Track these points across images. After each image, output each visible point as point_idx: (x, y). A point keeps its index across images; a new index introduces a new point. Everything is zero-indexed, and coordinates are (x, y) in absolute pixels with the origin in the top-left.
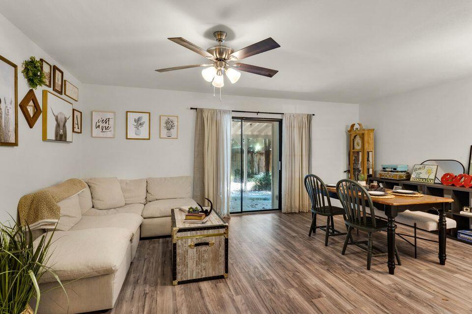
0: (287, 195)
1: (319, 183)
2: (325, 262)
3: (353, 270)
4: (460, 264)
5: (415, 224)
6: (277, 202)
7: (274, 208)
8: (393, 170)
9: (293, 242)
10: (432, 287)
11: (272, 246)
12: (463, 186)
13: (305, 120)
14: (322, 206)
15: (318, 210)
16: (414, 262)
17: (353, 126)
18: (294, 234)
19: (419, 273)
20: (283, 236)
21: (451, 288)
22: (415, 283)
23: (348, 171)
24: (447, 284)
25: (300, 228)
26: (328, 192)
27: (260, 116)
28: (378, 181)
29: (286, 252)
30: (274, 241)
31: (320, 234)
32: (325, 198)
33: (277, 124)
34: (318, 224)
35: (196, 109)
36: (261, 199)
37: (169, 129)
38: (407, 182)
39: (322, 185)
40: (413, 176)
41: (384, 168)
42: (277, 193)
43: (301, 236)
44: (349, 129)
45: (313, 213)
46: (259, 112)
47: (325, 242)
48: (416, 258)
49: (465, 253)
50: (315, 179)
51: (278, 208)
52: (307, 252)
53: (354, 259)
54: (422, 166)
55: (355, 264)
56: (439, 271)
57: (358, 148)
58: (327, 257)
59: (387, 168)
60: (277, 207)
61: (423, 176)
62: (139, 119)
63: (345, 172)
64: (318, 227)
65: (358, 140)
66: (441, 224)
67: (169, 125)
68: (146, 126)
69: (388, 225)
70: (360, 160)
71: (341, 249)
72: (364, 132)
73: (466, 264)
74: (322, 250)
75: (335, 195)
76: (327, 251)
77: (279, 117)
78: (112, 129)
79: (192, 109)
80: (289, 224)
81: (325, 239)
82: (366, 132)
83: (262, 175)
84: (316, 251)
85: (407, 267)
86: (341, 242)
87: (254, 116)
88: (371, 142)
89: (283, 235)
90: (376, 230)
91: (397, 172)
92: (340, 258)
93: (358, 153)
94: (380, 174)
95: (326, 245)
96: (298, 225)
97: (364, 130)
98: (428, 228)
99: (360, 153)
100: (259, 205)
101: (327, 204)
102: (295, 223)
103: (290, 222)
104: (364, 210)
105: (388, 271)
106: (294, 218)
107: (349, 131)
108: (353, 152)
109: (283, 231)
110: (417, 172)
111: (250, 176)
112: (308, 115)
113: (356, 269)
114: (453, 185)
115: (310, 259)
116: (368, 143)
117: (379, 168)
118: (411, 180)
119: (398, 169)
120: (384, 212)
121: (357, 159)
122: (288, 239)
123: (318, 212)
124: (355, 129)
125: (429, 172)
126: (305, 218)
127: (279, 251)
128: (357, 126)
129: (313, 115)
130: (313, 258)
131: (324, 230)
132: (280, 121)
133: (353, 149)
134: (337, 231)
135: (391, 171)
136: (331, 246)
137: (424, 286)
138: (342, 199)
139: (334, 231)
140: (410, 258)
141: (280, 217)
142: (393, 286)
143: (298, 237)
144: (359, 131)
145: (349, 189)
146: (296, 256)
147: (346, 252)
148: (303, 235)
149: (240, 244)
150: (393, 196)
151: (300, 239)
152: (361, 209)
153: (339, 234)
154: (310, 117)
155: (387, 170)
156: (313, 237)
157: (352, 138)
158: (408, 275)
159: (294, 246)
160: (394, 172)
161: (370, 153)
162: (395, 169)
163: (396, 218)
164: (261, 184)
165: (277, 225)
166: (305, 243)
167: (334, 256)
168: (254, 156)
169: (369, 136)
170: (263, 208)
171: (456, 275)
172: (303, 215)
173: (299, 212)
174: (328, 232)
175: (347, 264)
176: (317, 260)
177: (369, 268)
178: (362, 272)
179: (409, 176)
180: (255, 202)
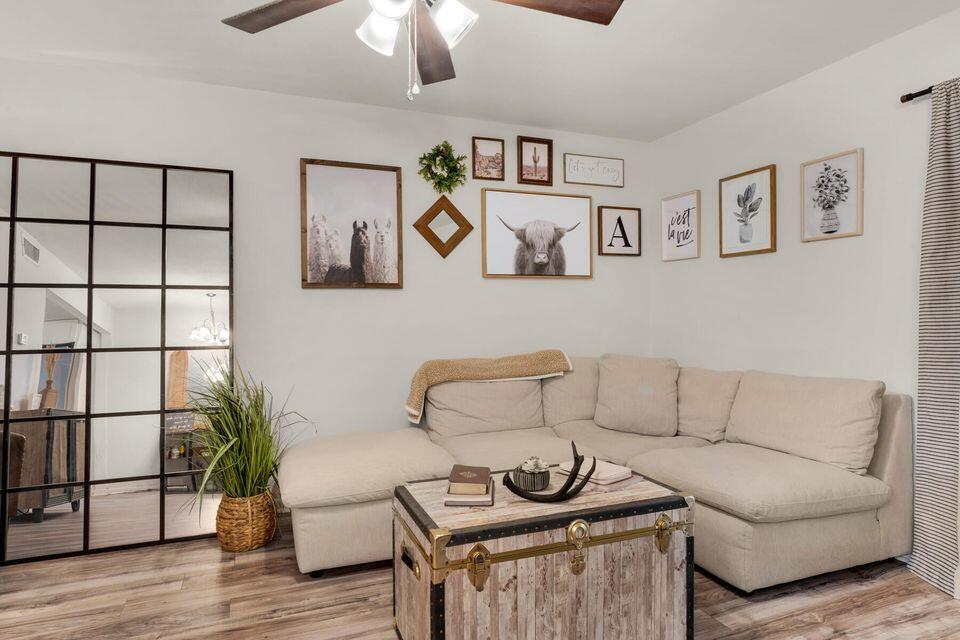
35: (929, 91)
37: (828, 206)
62: (749, 191)
67: (830, 192)
68: (764, 209)
78: (693, 236)
79: (908, 98)
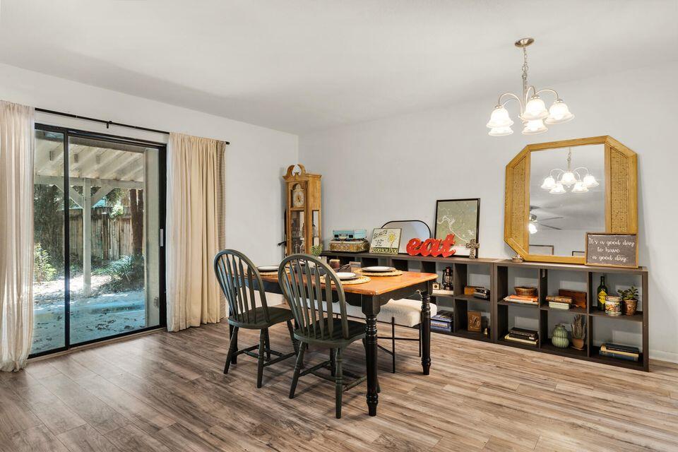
0: (177, 296)
1: (245, 267)
2: (260, 427)
3: (313, 428)
4: (444, 366)
5: (393, 319)
6: (156, 311)
7: (151, 325)
8: (348, 237)
9: (191, 397)
10: (430, 421)
11: (142, 420)
12: (430, 255)
13: (212, 151)
14: (250, 308)
15: (241, 319)
16: (394, 381)
17: (291, 168)
18: (193, 376)
19: (406, 399)
20: (170, 386)
21: (452, 415)
22: (407, 421)
23: (284, 244)
24: (443, 407)
25: (207, 359)
26: (261, 283)
27: (113, 131)
28: (328, 256)
29: (176, 427)
30: (148, 405)
31: (245, 364)
32: (257, 293)
33: (154, 153)
34: (242, 345)
36: (122, 309)
38: (365, 255)
39: (250, 268)
40: (373, 245)
41: (336, 236)
42: (155, 293)
43: (208, 376)
44: (285, 173)
45: (231, 327)
46: (111, 123)
47: (256, 380)
48: (394, 372)
49: (441, 347)
50: (237, 259)
51: (158, 324)
52: (224, 414)
53: (312, 403)
54: (382, 230)
55: (314, 412)
56: (427, 387)
57: (298, 204)
58: (262, 414)
59: (340, 235)
60: (155, 321)
61: (385, 244)
63: (279, 244)
64: (242, 352)
65: (299, 192)
66: (425, 313)
69: (367, 331)
70: (301, 226)
71: (288, 387)
72: (306, 179)
73: (448, 365)
74: (253, 398)
75: (275, 287)
76: (261, 400)
77: (159, 139)
80: (182, 354)
81: (257, 372)
82: (310, 180)
83: (126, 260)
84: (240, 404)
85: (390, 394)
86: (285, 370)
87: (100, 129)
88: (318, 195)
89: (169, 383)
90: (348, 341)
91: (354, 240)
92: (288, 407)
93: (298, 212)
94: (331, 245)
95: (260, 385)
96: (201, 353)
97: (307, 175)
98: (410, 323)
99: (302, 215)
100: (118, 321)
101: (259, 304)
102: (194, 350)
103: (185, 349)
104: (330, 308)
105: (367, 410)
106: (192, 340)
107: (286, 178)
108: (291, 211)
109: (169, 373)
110: (377, 239)
111: (99, 263)
112: (217, 142)
113: (318, 423)
114: (420, 255)
115: (231, 429)
116: (313, 196)
117: (329, 236)
118: (371, 251)
119: (356, 237)
120: (360, 308)
121: (296, 223)
122: (181, 390)
123: (241, 324)
124: (294, 175)
125: (391, 239)
126: (213, 335)
127: (158, 429)
128: (296, 170)
129: (228, 143)
130: (236, 424)
131: (255, 356)
132: (162, 149)
133: (292, 206)
134: (275, 353)
135: (346, 240)
136: (268, 385)
137: (419, 422)
138: (288, 292)
139: (269, 352)
140: (388, 374)
141: (163, 342)
142: (381, 440)
143: (203, 381)
144: (300, 177)
145: (296, 272)
146: (198, 431)
147: (297, 391)
148: (212, 373)
149: (50, 440)
150: (368, 279)
151: (208, 385)
152: (325, 307)
153: (282, 358)
154: (221, 146)
155: (341, 238)
156: (234, 372)
157: (290, 188)
158: (393, 408)
159: (195, 407)
160: (349, 240)
161: (315, 213)
162: (351, 236)
163: (378, 316)
164: (124, 277)
165: (157, 363)
166: (218, 391)
167: (276, 407)
168: (110, 223)
169: (315, 187)
170: (127, 327)
171: (448, 387)
172: (211, 330)
173: (202, 323)
174: (262, 359)
175: (302, 416)
176: (246, 427)
177: (338, 416)
178: (330, 428)
179: (367, 245)
180: (107, 317)
